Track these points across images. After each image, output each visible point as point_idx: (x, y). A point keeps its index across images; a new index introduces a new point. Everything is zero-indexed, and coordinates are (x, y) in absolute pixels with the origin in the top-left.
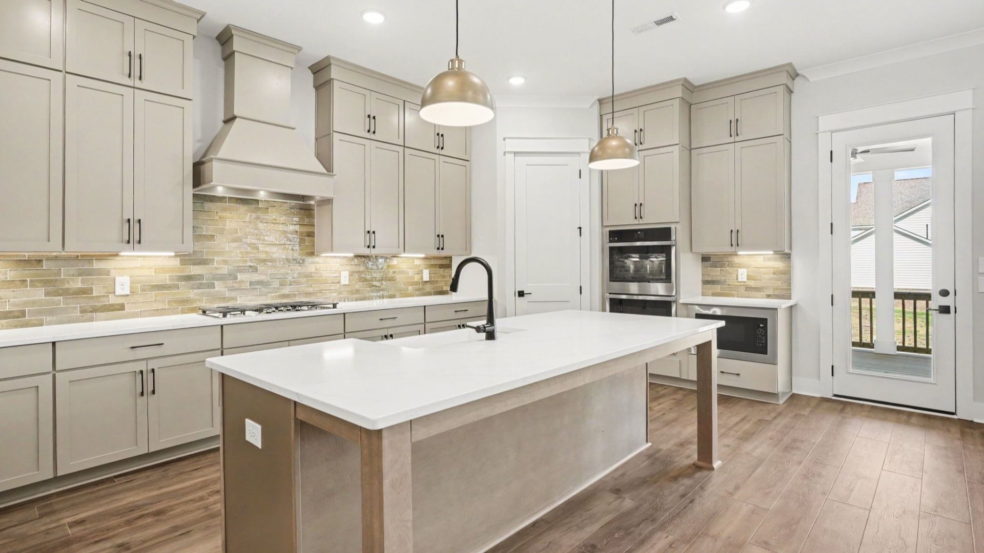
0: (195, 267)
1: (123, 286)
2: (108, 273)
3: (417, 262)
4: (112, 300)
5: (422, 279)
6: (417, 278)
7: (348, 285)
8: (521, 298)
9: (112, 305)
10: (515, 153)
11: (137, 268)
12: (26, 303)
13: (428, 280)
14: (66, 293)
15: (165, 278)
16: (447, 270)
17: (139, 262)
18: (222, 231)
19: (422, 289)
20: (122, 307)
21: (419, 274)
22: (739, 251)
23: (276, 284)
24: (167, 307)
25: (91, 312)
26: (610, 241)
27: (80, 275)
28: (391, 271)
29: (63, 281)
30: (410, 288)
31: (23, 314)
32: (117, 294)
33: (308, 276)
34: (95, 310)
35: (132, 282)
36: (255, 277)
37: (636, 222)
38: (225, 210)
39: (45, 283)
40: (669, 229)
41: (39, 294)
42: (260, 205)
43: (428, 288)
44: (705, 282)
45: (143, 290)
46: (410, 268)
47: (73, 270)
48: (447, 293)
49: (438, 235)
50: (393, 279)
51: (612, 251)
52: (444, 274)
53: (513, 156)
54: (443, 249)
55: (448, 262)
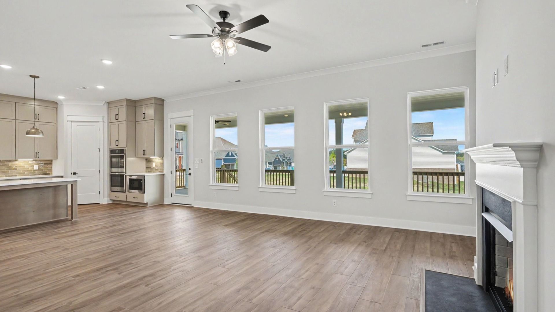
3: (30, 162)
5: (34, 168)
6: (30, 169)
8: (74, 175)
10: (72, 121)
13: (37, 169)
16: (49, 165)
19: (34, 173)
21: (31, 167)
22: (151, 156)
26: (111, 154)
28: (14, 166)
30: (26, 173)
37: (117, 147)
40: (123, 150)
43: (36, 172)
44: (147, 168)
46: (25, 165)
48: (49, 174)
49: (36, 152)
50: (16, 169)
51: (111, 157)
52: (48, 167)
53: (71, 122)
54: (39, 157)
55: (50, 162)
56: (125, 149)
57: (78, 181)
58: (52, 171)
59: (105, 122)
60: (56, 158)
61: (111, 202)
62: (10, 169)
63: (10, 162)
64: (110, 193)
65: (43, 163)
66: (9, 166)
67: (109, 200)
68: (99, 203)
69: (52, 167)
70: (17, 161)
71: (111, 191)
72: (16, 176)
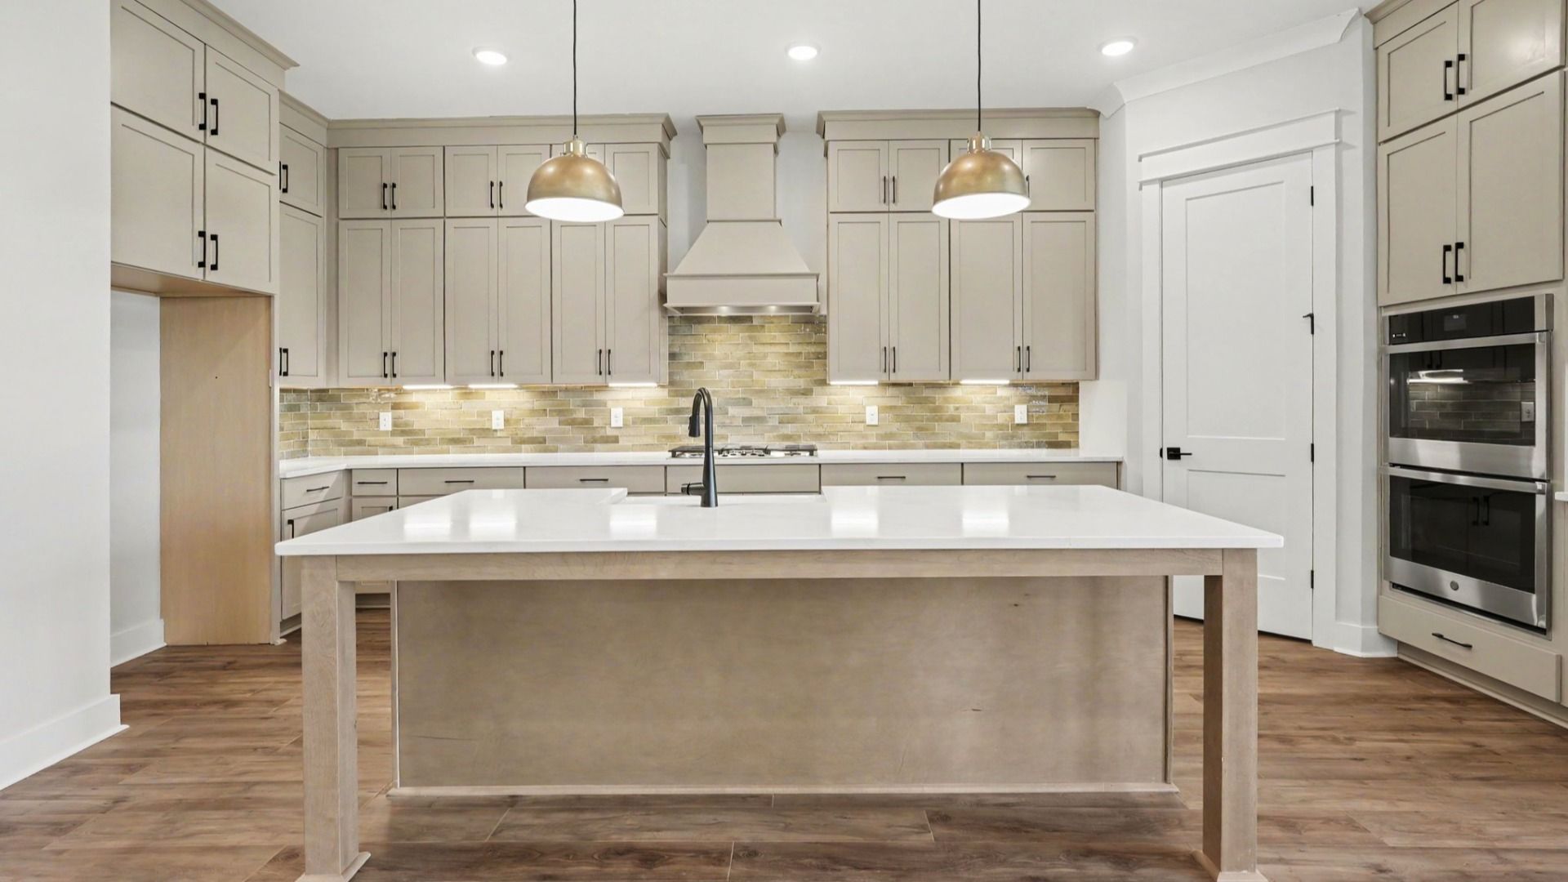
0: (683, 399)
1: (617, 418)
2: (604, 404)
3: (1001, 393)
4: (609, 432)
5: (1014, 419)
6: (1002, 418)
7: (876, 426)
8: (1170, 463)
9: (608, 437)
10: (1162, 182)
11: (628, 399)
12: (546, 431)
13: (1025, 421)
14: (573, 423)
15: (654, 411)
16: (1066, 407)
17: (629, 395)
18: (712, 358)
19: (1011, 434)
20: (615, 440)
21: (1005, 412)
23: (774, 421)
24: (656, 442)
25: (592, 442)
26: (1393, 342)
27: (583, 406)
28: (951, 406)
29: (574, 411)
30: (989, 434)
31: (544, 441)
32: (613, 425)
33: (815, 411)
34: (595, 441)
35: (624, 415)
36: (747, 412)
37: (1450, 290)
38: (714, 331)
39: (560, 412)
40: (1531, 301)
41: (553, 423)
42: (755, 322)
43: (1025, 435)
45: (634, 423)
46: (985, 402)
47: (578, 400)
48: (1066, 445)
49: (1019, 348)
50: (954, 419)
51: (1402, 366)
52: (1061, 412)
53: (1157, 186)
54: (1028, 370)
55: (1069, 392)
56: (1550, 299)
57: (1259, 554)
58: (1078, 432)
59: (1350, 147)
60: (1094, 378)
61: (1386, 652)
62: (940, 419)
63: (938, 390)
64: (1380, 592)
65: (1043, 397)
66: (937, 404)
67: (1376, 633)
68: (1309, 642)
69: (1076, 416)
70: (958, 384)
71: (1387, 584)
72: (956, 446)
